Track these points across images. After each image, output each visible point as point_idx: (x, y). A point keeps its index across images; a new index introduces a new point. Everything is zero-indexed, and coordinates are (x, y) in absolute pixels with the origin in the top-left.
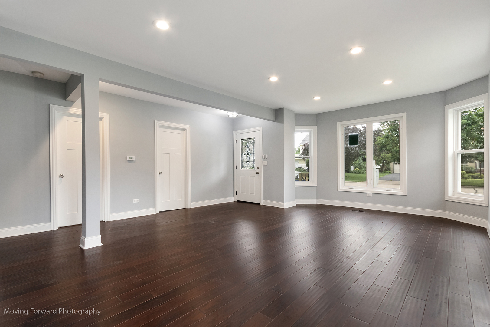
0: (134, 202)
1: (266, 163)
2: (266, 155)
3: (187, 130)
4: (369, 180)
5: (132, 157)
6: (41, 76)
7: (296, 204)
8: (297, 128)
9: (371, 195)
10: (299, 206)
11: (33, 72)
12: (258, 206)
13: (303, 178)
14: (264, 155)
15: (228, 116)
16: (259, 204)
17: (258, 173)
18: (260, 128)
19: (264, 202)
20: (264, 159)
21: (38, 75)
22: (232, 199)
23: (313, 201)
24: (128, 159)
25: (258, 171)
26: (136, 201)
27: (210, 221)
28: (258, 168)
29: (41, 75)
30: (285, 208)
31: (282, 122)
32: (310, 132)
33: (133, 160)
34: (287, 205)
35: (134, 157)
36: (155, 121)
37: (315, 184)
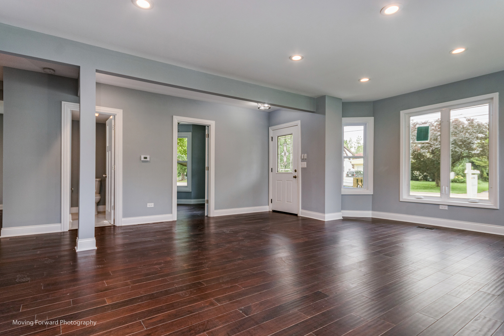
0: (148, 206)
1: (305, 165)
2: (305, 155)
3: (211, 126)
4: (443, 187)
5: (146, 156)
6: (52, 72)
7: (343, 217)
8: (345, 120)
9: (446, 208)
10: (346, 220)
11: (44, 68)
12: (295, 217)
13: (358, 184)
14: (302, 155)
15: (259, 108)
16: (296, 215)
17: (295, 177)
18: (299, 122)
19: (302, 213)
20: (303, 160)
21: (48, 71)
22: (267, 209)
23: (368, 214)
24: (143, 159)
25: (295, 174)
26: (151, 205)
27: (225, 231)
28: (296, 171)
29: (51, 70)
30: (326, 220)
31: (324, 113)
32: (365, 125)
33: (148, 159)
34: (329, 217)
35: (148, 157)
36: (173, 116)
37: (370, 192)
